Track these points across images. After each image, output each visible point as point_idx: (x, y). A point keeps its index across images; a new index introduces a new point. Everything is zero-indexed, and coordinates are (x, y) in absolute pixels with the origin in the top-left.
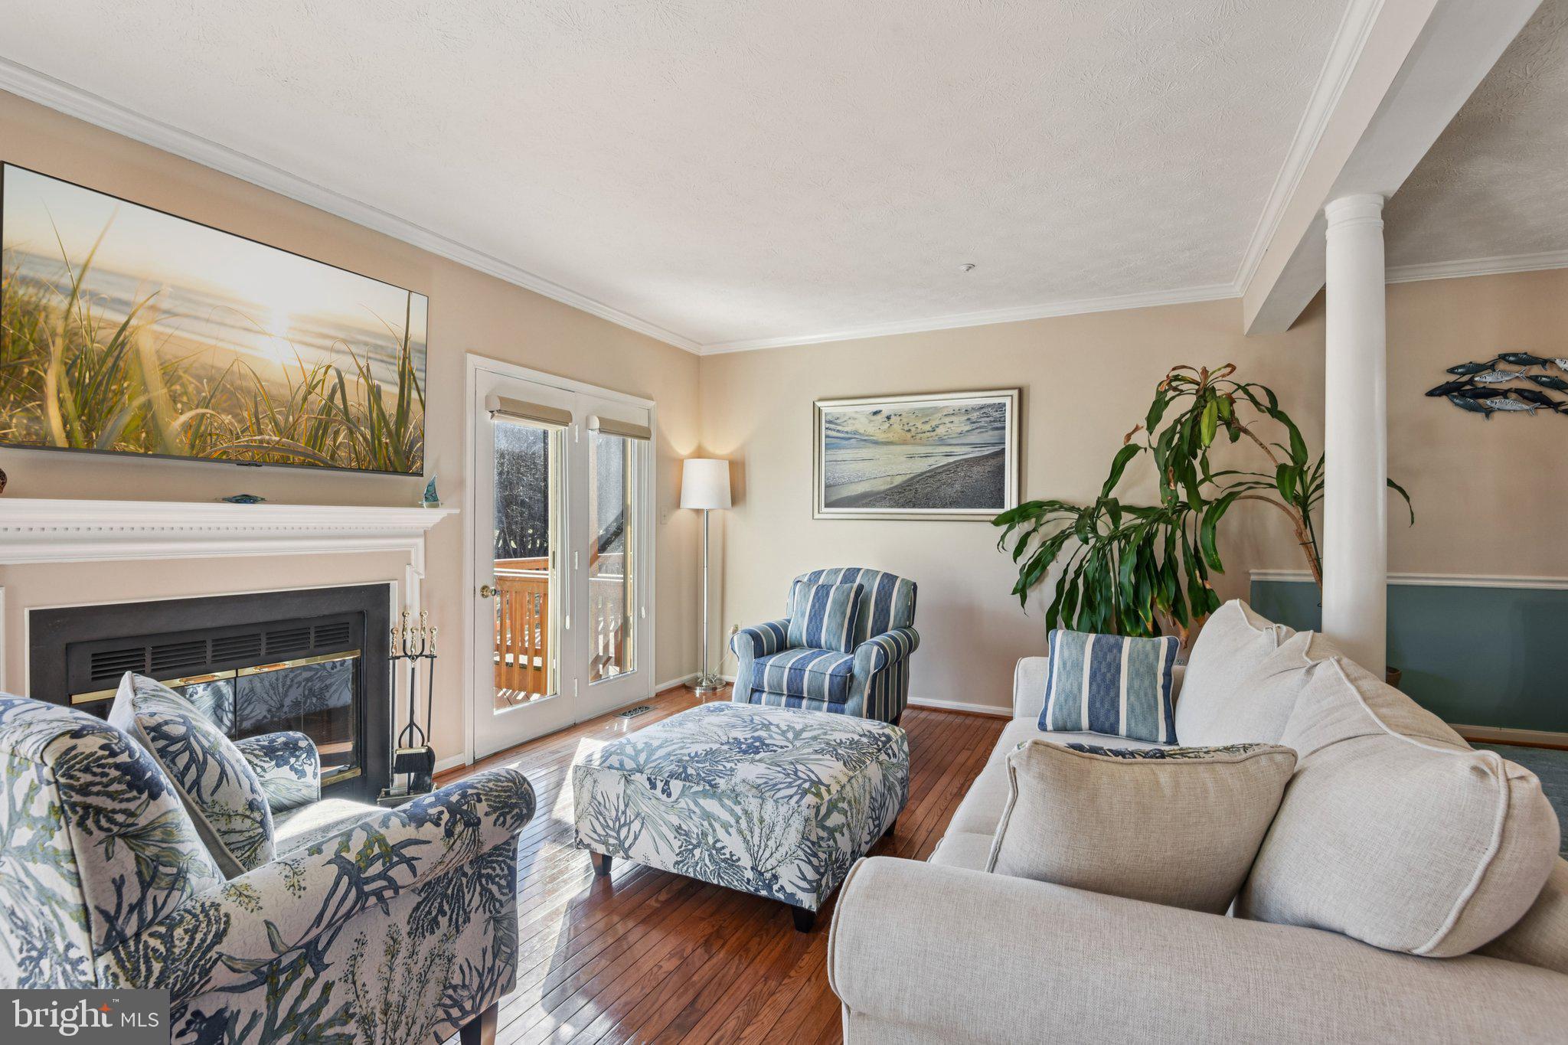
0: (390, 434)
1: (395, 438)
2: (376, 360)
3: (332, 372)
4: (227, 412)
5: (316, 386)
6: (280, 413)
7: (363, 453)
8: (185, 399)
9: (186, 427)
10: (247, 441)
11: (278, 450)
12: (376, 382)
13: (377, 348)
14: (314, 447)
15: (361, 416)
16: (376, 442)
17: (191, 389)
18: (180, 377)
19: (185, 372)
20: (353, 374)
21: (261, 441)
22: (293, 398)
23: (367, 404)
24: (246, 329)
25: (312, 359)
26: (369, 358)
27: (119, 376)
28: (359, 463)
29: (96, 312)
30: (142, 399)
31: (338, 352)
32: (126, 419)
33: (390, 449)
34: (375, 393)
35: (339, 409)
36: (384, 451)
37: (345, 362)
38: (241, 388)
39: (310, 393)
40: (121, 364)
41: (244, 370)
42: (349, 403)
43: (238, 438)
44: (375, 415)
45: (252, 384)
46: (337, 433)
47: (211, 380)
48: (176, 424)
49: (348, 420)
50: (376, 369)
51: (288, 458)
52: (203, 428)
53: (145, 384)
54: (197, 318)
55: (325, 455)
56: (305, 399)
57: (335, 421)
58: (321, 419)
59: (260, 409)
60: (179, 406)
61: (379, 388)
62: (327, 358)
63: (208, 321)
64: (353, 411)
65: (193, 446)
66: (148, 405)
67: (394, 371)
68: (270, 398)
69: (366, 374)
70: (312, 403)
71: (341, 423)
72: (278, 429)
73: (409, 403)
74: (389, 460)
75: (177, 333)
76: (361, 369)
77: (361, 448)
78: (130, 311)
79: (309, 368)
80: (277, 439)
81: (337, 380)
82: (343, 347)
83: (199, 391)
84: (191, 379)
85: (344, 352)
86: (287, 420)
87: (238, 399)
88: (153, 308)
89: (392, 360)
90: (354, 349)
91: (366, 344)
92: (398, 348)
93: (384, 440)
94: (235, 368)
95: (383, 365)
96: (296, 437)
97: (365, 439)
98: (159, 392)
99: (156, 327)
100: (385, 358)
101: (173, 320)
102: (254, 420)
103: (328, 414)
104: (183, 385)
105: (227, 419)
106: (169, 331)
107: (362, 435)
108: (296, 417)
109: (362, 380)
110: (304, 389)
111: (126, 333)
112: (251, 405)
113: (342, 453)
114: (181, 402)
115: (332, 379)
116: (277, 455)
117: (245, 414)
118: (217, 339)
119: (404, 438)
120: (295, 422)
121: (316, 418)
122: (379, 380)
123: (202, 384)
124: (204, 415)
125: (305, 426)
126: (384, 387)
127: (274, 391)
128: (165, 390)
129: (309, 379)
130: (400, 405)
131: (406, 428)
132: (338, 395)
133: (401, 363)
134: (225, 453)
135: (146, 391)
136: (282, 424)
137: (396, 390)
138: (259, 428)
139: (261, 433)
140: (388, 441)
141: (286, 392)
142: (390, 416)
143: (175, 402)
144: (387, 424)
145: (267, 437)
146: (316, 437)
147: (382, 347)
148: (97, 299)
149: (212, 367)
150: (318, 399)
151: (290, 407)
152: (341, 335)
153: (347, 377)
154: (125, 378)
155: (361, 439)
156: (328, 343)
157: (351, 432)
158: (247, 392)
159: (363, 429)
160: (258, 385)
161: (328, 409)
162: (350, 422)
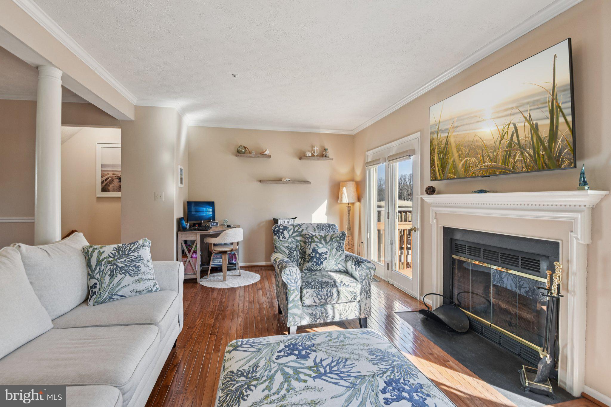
0: (545, 149)
1: (549, 150)
2: (534, 109)
3: (512, 126)
4: (474, 157)
5: (504, 135)
6: (490, 152)
7: (529, 162)
8: (462, 156)
9: (463, 165)
10: (480, 167)
11: (491, 168)
12: (535, 122)
13: (534, 103)
14: (505, 165)
15: (527, 143)
16: (537, 155)
17: (463, 152)
18: (461, 148)
19: (461, 146)
20: (522, 122)
21: (485, 166)
22: (495, 144)
23: (530, 136)
24: (478, 122)
26: (530, 110)
27: (448, 152)
28: (527, 169)
29: (442, 135)
30: (452, 159)
31: (513, 114)
32: (450, 166)
33: (546, 157)
34: (535, 128)
35: (516, 143)
36: (542, 159)
38: (477, 147)
39: (502, 139)
40: (448, 149)
41: (478, 139)
42: (520, 138)
43: (477, 166)
44: (535, 141)
45: (480, 144)
46: (515, 156)
47: (468, 146)
48: (460, 165)
49: (520, 147)
50: (535, 115)
51: (495, 171)
52: (467, 165)
53: (453, 154)
54: (463, 125)
55: (510, 167)
56: (500, 143)
57: (514, 149)
58: (507, 150)
59: (484, 153)
60: (461, 158)
61: (537, 125)
62: (508, 120)
63: (466, 124)
64: (522, 142)
65: (465, 172)
66: (454, 161)
67: (547, 111)
68: (487, 147)
69: (529, 120)
70: (503, 144)
71: (517, 150)
72: (491, 160)
73: (557, 127)
74: (545, 164)
75: (459, 133)
76: (525, 118)
77: (528, 160)
78: (448, 131)
79: (501, 128)
80: (490, 164)
81: (514, 129)
82: (517, 111)
83: (465, 151)
84: (463, 148)
85: (517, 113)
86: (493, 155)
87: (477, 151)
88: (453, 127)
89: (544, 105)
90: (521, 109)
91: (528, 103)
92: (548, 95)
93: (541, 153)
94: (475, 139)
95: (539, 110)
96: (497, 161)
97: (530, 155)
98: (456, 155)
99: (454, 134)
100: (540, 106)
101: (458, 129)
102: (482, 158)
103: (511, 147)
104: (462, 151)
105: (474, 159)
106: (457, 133)
107: (528, 154)
108: (497, 152)
109: (527, 124)
110: (499, 138)
111: (448, 139)
112: (481, 152)
113: (518, 165)
114: (461, 157)
115: (512, 129)
116: (490, 171)
117: (479, 156)
118: (469, 130)
119: (555, 149)
120: (497, 154)
121: (505, 151)
122: (536, 120)
123: (466, 149)
124: (467, 160)
125: (501, 154)
126: (540, 123)
127: (488, 144)
128: (457, 154)
129: (501, 134)
130: (551, 130)
131: (556, 142)
132: (515, 136)
133: (550, 104)
134: (474, 173)
135: (453, 156)
136: (492, 157)
137: (548, 122)
138: (484, 161)
139: (484, 163)
140: (544, 153)
141: (492, 143)
142: (544, 138)
143: (460, 157)
144: (542, 143)
145: (487, 164)
146: (505, 161)
147: (537, 101)
149: (469, 141)
150: (506, 142)
151: (494, 149)
153: (519, 125)
154: (448, 153)
155: (528, 155)
156: (509, 112)
157: (522, 153)
158: (478, 147)
159: (528, 150)
160: (483, 143)
161: (510, 145)
162: (522, 148)
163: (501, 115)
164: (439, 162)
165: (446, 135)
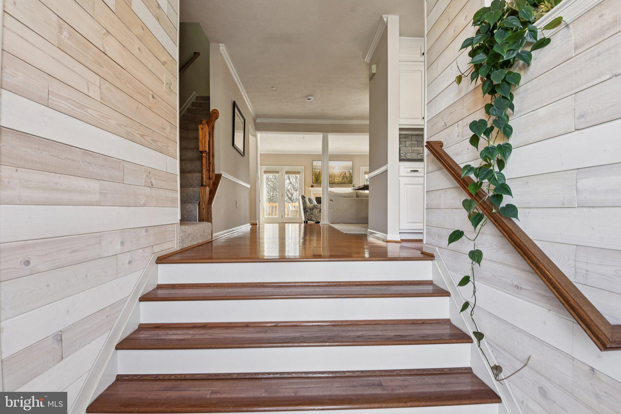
25: (341, 171)
29: (317, 170)
31: (345, 169)
37: (346, 171)
41: (333, 173)
46: (345, 179)
55: (343, 182)
62: (343, 170)
68: (336, 176)
70: (341, 176)
77: (348, 181)
79: (341, 172)
110: (340, 174)
115: (344, 173)
116: (337, 182)
132: (345, 175)
136: (338, 179)
141: (338, 175)
148: (317, 169)
152: (345, 167)
153: (346, 172)
156: (343, 169)
161: (343, 177)
162: (347, 178)
163: (341, 169)
164: (315, 179)
165: (319, 170)
